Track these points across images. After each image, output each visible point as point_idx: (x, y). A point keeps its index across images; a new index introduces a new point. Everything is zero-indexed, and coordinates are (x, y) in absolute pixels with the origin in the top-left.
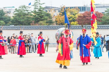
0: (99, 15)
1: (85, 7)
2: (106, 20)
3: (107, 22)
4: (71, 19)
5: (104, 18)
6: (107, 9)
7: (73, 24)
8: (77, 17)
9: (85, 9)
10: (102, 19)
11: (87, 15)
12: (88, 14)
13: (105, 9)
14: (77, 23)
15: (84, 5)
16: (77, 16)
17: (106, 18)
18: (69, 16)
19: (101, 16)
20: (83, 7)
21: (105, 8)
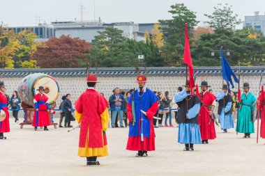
0: (81, 46)
1: (41, 29)
2: (98, 56)
3: (101, 61)
4: (21, 55)
5: (93, 52)
6: (100, 32)
7: (27, 66)
8: (36, 50)
9: (41, 34)
10: (90, 54)
11: (55, 46)
12: (57, 44)
13: (95, 33)
14: (34, 63)
15: (40, 24)
16: (34, 47)
17: (99, 53)
18: (16, 47)
19: (85, 48)
20: (36, 29)
21: (96, 30)
